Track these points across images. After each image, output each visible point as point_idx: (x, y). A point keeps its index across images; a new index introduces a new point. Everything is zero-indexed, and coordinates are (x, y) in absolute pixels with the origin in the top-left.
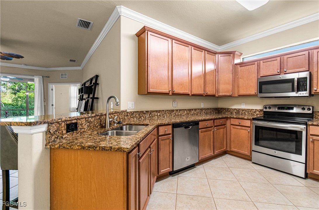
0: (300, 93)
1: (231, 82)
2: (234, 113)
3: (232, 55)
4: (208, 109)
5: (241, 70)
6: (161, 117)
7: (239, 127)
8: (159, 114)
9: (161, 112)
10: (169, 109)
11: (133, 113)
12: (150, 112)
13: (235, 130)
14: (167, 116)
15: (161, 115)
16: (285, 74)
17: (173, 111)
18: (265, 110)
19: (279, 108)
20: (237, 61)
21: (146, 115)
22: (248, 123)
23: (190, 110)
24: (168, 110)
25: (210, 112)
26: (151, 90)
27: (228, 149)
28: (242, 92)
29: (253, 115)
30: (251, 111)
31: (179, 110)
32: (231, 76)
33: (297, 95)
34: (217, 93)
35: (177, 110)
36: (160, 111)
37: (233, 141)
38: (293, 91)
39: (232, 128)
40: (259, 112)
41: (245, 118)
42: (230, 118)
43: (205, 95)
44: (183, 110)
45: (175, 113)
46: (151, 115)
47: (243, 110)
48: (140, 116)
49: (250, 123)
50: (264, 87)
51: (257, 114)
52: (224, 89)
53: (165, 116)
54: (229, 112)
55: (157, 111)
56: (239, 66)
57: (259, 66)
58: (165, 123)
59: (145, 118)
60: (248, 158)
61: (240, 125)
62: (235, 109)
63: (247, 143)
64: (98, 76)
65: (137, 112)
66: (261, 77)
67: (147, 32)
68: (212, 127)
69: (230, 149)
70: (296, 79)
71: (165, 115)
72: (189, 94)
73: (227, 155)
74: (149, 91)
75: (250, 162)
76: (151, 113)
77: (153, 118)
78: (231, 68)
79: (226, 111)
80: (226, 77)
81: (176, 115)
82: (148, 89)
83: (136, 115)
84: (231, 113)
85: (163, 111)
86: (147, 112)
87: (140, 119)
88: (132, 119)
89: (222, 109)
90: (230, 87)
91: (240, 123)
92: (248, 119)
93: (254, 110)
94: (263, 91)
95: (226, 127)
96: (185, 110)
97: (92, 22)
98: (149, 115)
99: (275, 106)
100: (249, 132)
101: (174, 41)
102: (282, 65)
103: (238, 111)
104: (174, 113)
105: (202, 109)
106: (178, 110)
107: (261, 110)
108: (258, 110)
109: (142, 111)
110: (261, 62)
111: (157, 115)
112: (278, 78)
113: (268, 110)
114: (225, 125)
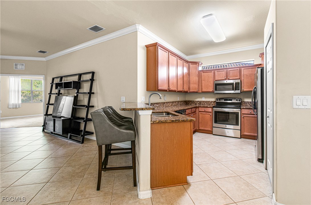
0: (236, 91)
1: (197, 83)
2: (198, 104)
3: (197, 64)
4: (181, 101)
5: (203, 75)
6: (159, 108)
7: (205, 113)
8: (158, 106)
12: (153, 104)
13: (202, 115)
16: (228, 80)
17: (164, 103)
18: (217, 101)
19: (225, 100)
20: (200, 69)
22: (210, 110)
23: (173, 102)
24: (162, 103)
25: (183, 104)
26: (160, 88)
27: (197, 129)
28: (204, 90)
29: (210, 105)
30: (208, 102)
31: (168, 102)
32: (197, 78)
33: (235, 92)
34: (189, 90)
35: (166, 102)
37: (201, 123)
38: (233, 90)
39: (200, 114)
40: (214, 103)
41: (208, 106)
42: (199, 107)
43: (183, 92)
45: (165, 105)
47: (203, 102)
49: (211, 110)
50: (217, 87)
51: (212, 104)
52: (194, 87)
54: (194, 103)
55: (157, 104)
56: (202, 72)
57: (214, 73)
60: (210, 132)
61: (205, 111)
62: (198, 101)
63: (210, 123)
64: (94, 72)
66: (216, 80)
67: (158, 47)
68: (190, 114)
69: (199, 128)
70: (234, 83)
71: (161, 106)
72: (176, 91)
73: (196, 133)
74: (159, 89)
75: (212, 135)
78: (197, 73)
79: (192, 103)
80: (194, 78)
82: (158, 87)
84: (196, 104)
85: (160, 103)
89: (189, 101)
90: (196, 86)
91: (205, 110)
92: (210, 107)
93: (210, 101)
94: (217, 90)
95: (196, 113)
96: (170, 102)
97: (104, 29)
99: (222, 99)
100: (211, 115)
101: (169, 53)
102: (227, 74)
103: (200, 102)
105: (178, 102)
107: (214, 102)
108: (213, 102)
110: (216, 71)
112: (225, 82)
113: (219, 101)
114: (195, 112)
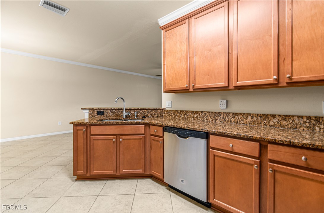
6: (199, 120)
8: (196, 116)
9: (199, 113)
10: (212, 111)
11: (169, 111)
12: (185, 112)
14: (208, 120)
15: (199, 117)
17: (220, 113)
21: (181, 115)
24: (210, 112)
31: (233, 114)
35: (228, 114)
36: (197, 112)
43: (287, 83)
44: (244, 114)
45: (223, 118)
46: (186, 116)
48: (175, 115)
53: (205, 120)
55: (193, 112)
58: (154, 123)
59: (180, 118)
65: (172, 110)
71: (205, 118)
76: (185, 114)
77: (188, 119)
81: (225, 120)
83: (171, 114)
86: (181, 111)
87: (174, 118)
88: (168, 117)
96: (250, 114)
98: (184, 115)
104: (221, 117)
106: (230, 113)
109: (177, 110)
111: (194, 117)
